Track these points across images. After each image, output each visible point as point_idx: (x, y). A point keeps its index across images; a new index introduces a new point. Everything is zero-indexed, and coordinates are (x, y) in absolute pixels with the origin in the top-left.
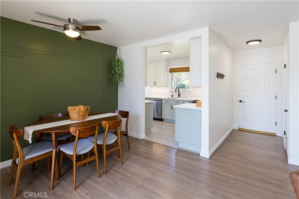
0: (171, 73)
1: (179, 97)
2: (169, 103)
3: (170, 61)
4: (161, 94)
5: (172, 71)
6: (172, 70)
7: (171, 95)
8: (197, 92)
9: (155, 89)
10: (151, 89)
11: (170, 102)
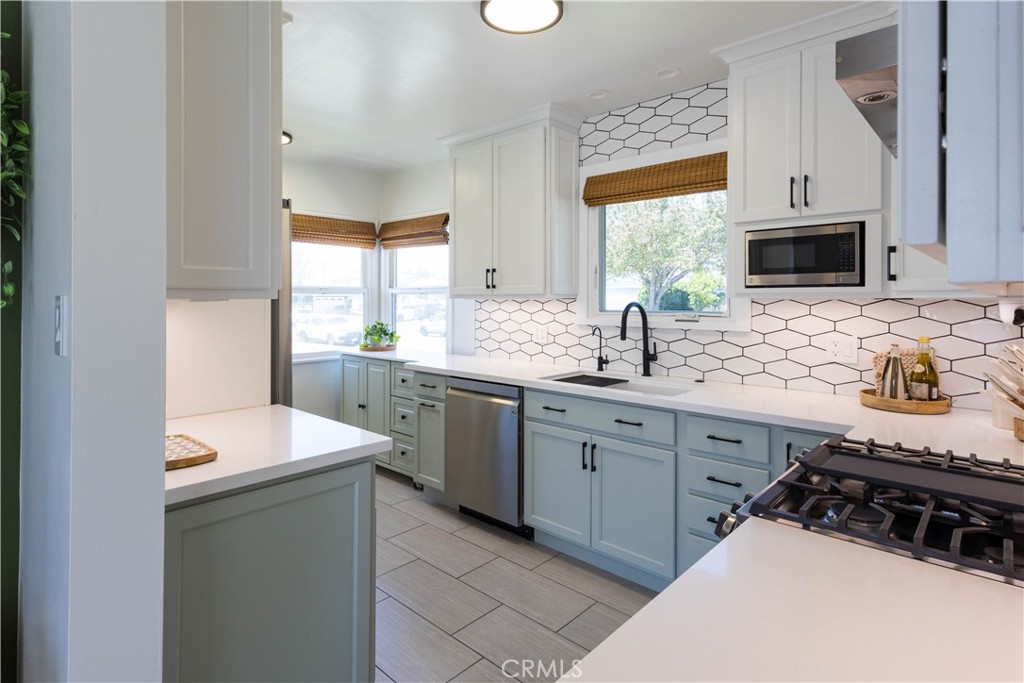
0: (596, 210)
1: (647, 373)
2: (568, 419)
3: (586, 129)
4: (533, 349)
5: (601, 192)
6: (600, 190)
7: (597, 354)
8: (786, 340)
9: (500, 316)
10: (482, 315)
11: (576, 414)
